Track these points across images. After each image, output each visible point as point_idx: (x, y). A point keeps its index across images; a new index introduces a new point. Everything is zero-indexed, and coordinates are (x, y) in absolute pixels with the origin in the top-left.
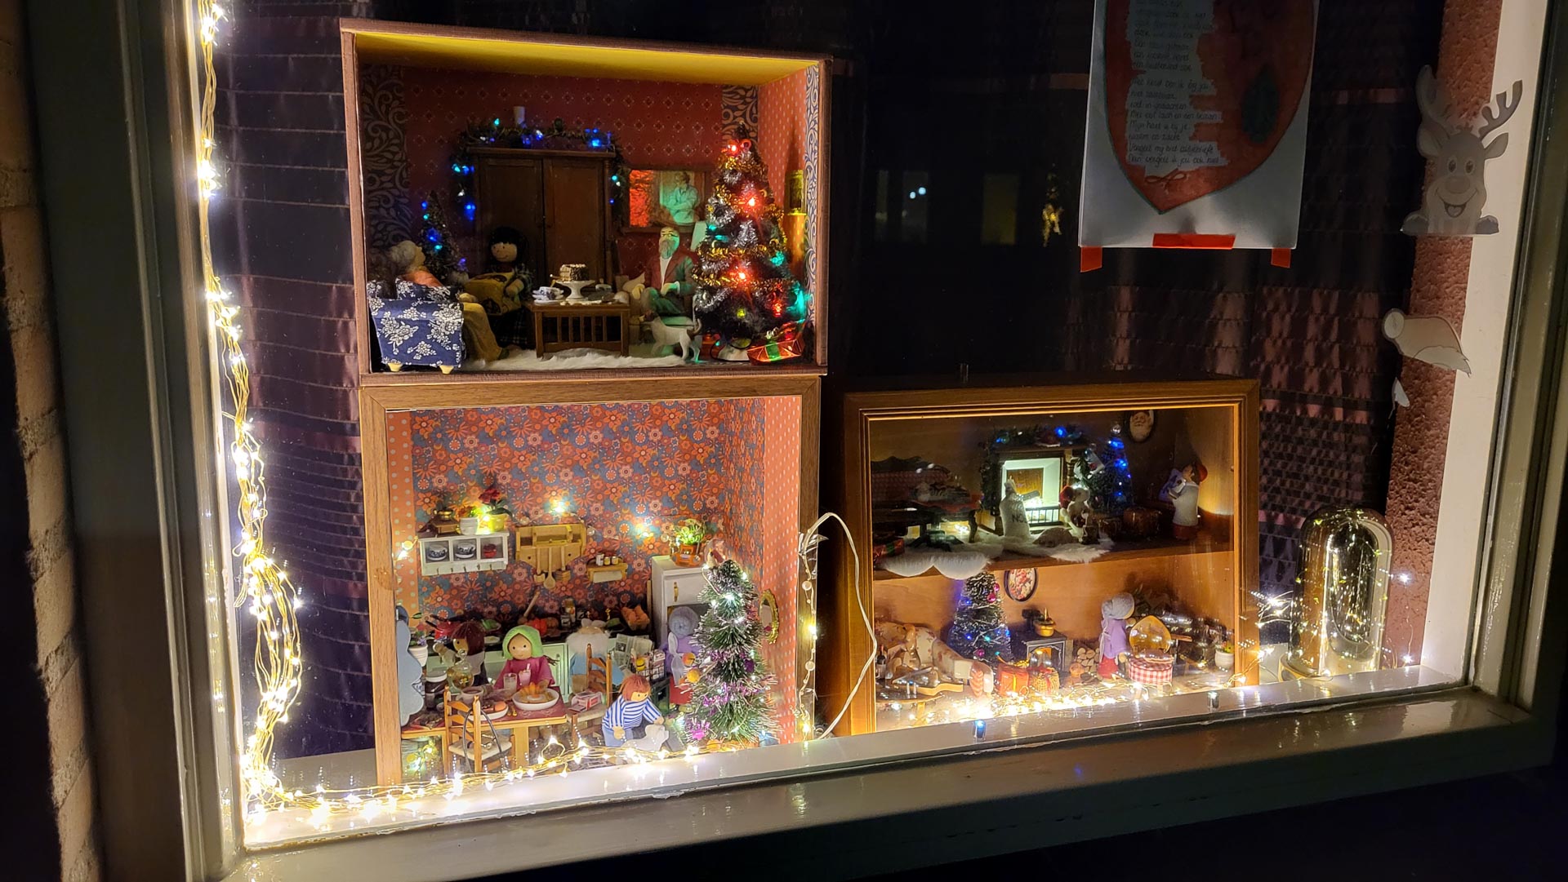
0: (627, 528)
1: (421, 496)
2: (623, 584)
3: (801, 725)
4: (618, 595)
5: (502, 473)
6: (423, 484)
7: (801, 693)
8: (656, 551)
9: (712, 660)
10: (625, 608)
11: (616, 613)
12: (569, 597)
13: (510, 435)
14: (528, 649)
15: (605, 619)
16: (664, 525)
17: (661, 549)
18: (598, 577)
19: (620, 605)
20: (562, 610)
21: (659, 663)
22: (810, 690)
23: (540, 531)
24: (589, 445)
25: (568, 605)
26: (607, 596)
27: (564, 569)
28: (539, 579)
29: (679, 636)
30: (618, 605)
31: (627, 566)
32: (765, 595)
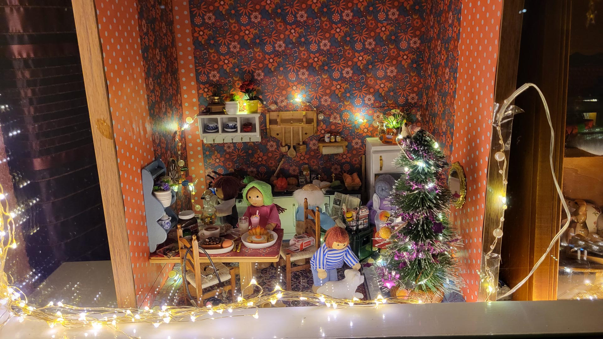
0: (347, 115)
1: (202, 86)
2: (345, 156)
3: (486, 285)
4: (341, 165)
5: (257, 71)
6: (203, 78)
7: (487, 257)
8: (369, 134)
9: (403, 219)
10: (345, 174)
11: (339, 178)
12: (306, 164)
13: (262, 44)
14: (260, 199)
15: (331, 182)
16: (376, 115)
17: (373, 132)
18: (326, 151)
19: (342, 171)
20: (301, 173)
21: (365, 217)
22: (496, 255)
23: (286, 115)
24: (320, 51)
25: (305, 169)
26: (333, 164)
27: (301, 143)
28: (284, 149)
29: (381, 197)
30: (341, 172)
31: (346, 143)
32: (454, 166)
